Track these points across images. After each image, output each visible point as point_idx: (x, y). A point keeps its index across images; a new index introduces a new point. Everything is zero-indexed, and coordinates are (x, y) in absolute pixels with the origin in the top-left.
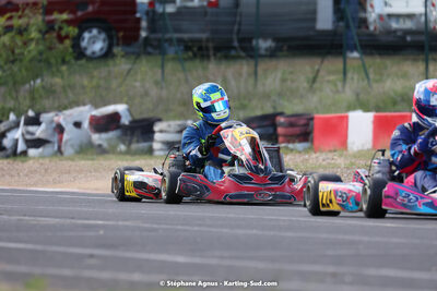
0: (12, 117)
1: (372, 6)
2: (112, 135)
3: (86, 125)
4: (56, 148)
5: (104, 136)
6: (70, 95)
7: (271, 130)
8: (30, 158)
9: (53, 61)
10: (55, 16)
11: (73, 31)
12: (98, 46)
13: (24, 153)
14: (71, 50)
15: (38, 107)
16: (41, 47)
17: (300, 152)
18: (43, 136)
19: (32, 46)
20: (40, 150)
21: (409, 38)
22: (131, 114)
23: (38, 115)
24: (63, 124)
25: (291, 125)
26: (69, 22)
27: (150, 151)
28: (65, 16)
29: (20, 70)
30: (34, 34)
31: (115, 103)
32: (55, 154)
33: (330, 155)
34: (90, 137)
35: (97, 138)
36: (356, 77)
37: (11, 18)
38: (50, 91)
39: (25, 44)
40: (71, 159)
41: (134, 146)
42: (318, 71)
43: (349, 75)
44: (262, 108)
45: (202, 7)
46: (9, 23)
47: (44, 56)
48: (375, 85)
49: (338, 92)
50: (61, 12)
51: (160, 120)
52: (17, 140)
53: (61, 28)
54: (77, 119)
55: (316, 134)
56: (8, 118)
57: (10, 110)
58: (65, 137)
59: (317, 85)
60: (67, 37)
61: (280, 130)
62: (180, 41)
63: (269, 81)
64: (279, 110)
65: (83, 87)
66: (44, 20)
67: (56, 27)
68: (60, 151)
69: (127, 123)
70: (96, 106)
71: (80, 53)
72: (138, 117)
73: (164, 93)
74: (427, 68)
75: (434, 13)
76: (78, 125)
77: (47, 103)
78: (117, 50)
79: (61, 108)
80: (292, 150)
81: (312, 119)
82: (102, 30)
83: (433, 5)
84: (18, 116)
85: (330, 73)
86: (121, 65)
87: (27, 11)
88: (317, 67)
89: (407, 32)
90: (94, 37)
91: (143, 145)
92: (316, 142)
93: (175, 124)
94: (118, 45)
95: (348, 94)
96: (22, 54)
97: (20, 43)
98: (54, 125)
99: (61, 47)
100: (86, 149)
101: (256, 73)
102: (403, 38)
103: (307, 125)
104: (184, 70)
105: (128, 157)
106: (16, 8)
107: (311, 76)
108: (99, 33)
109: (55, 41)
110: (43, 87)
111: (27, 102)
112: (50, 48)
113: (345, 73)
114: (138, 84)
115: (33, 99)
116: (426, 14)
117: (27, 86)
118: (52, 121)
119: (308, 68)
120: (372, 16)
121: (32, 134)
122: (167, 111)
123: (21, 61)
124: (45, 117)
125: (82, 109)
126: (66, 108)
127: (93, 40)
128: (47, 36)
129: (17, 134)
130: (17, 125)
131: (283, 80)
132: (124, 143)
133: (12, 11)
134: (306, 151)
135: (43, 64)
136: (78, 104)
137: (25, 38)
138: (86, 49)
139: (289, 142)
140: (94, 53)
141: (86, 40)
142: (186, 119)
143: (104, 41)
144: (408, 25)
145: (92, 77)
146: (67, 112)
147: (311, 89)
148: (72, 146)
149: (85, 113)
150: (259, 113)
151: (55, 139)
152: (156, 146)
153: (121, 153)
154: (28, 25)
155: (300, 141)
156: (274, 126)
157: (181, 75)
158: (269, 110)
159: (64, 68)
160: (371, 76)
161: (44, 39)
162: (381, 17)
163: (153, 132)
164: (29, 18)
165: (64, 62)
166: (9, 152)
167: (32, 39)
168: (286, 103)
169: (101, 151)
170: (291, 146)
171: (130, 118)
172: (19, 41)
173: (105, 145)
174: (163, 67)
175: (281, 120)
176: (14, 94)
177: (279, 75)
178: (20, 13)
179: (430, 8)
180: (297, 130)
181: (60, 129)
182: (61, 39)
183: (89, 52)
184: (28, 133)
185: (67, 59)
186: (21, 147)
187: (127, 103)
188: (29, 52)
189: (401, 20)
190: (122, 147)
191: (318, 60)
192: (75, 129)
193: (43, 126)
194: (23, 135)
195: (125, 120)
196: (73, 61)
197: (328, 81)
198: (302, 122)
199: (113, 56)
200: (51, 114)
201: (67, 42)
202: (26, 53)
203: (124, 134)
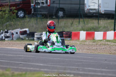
0: (2, 31)
1: (86, 7)
2: (25, 36)
3: (19, 33)
4: (12, 38)
5: (23, 36)
6: (15, 26)
7: (62, 35)
8: (6, 41)
9: (11, 18)
10: (12, 8)
11: (16, 11)
12: (22, 15)
13: (4, 39)
14: (15, 16)
15: (8, 29)
16: (9, 15)
17: (68, 40)
18: (9, 36)
19: (7, 15)
20: (8, 39)
21: (94, 14)
22: (29, 31)
23: (8, 31)
24: (13, 33)
25: (67, 34)
26: (15, 9)
27: (34, 40)
28: (14, 8)
29: (4, 20)
30: (7, 12)
31: (26, 28)
32: (11, 40)
33: (76, 41)
35: (21, 36)
36: (82, 23)
37: (2, 8)
38: (10, 25)
39: (5, 14)
40: (15, 41)
41: (30, 38)
42: (73, 22)
43: (80, 23)
44: (60, 30)
45: (46, 6)
47: (9, 17)
48: (86, 25)
49: (77, 26)
50: (13, 7)
51: (36, 32)
52: (3, 37)
53: (13, 11)
54: (17, 32)
55: (72, 36)
57: (1, 29)
58: (14, 36)
59: (73, 25)
60: (15, 13)
61: (64, 35)
62: (41, 14)
63: (62, 24)
64: (64, 31)
65: (18, 24)
66: (9, 9)
67: (12, 10)
68: (12, 39)
69: (28, 33)
70: (21, 29)
71: (18, 17)
72: (31, 31)
73: (37, 26)
74: (98, 21)
75: (100, 9)
76: (17, 33)
77: (10, 28)
78: (26, 16)
79: (13, 29)
80: (67, 40)
81: (71, 33)
82: (23, 11)
83: (100, 7)
84: (3, 31)
85: (76, 22)
86: (27, 19)
87: (5, 7)
88: (73, 21)
89: (94, 13)
90: (21, 13)
91: (32, 38)
92: (72, 38)
93: (39, 33)
94: (27, 15)
95: (80, 27)
96: (4, 16)
97: (4, 14)
98: (11, 33)
99: (13, 15)
100: (19, 39)
101: (58, 22)
102: (93, 14)
103: (70, 34)
104: (42, 21)
105: (29, 41)
106: (3, 6)
107: (71, 23)
109: (12, 13)
110: (9, 24)
111: (5, 28)
112: (11, 15)
113: (79, 22)
114: (31, 24)
115: (7, 27)
116: (98, 9)
117: (5, 24)
118: (11, 32)
119: (71, 21)
120: (86, 9)
121: (6, 35)
122: (38, 30)
123: (4, 18)
124: (9, 31)
125: (18, 29)
126: (14, 29)
127: (21, 14)
128: (10, 12)
129: (3, 35)
130: (3, 33)
131: (65, 24)
132: (27, 38)
133: (2, 6)
134: (70, 40)
135: (9, 19)
137: (5, 13)
138: (19, 15)
139: (66, 38)
140: (21, 16)
141: (19, 14)
143: (23, 14)
144: (94, 11)
145: (20, 22)
146: (15, 30)
147: (71, 26)
148: (15, 38)
149: (19, 30)
150: (59, 31)
151: (12, 36)
152: (35, 38)
153: (27, 40)
154: (6, 10)
155: (69, 38)
156: (63, 34)
157: (41, 22)
158: (61, 30)
159: (14, 20)
160: (85, 23)
161: (9, 13)
162: (88, 9)
163: (34, 35)
164: (6, 8)
165: (14, 19)
166: (1, 39)
167: (7, 13)
168: (65, 29)
169: (22, 39)
170: (66, 39)
171: (29, 32)
172: (4, 13)
173: (23, 38)
174: (37, 20)
175: (64, 33)
176: (2, 26)
177: (64, 22)
178: (4, 7)
179: (99, 7)
180: (68, 35)
181: (13, 34)
182: (13, 13)
183: (20, 16)
184: (5, 35)
185: (15, 18)
186: (4, 38)
187: (28, 28)
189: (93, 10)
190: (27, 39)
191: (73, 19)
192: (16, 34)
193: (9, 33)
194: (4, 35)
195: (28, 32)
196: (16, 18)
197: (75, 24)
198: (69, 33)
199: (26, 17)
200: (11, 31)
201: (15, 14)
202: (5, 16)
203: (28, 35)
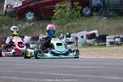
0: (62, 35)
2: (93, 40)
3: (85, 37)
4: (76, 44)
5: (91, 40)
6: (80, 28)
9: (74, 17)
11: (80, 8)
15: (70, 32)
16: (70, 13)
18: (71, 41)
19: (68, 13)
20: (71, 45)
22: (99, 33)
23: (70, 34)
24: (78, 37)
26: (79, 5)
27: (105, 45)
28: (77, 3)
29: (64, 20)
30: (68, 9)
31: (95, 30)
32: (75, 46)
34: (86, 41)
35: (88, 41)
37: (61, 4)
38: (73, 27)
40: (80, 48)
41: (100, 44)
46: (60, 6)
47: (71, 16)
50: (76, 2)
51: (108, 35)
53: (76, 7)
54: (82, 35)
56: (60, 35)
57: (61, 33)
58: (79, 41)
60: (78, 9)
65: (84, 25)
68: (77, 45)
70: (88, 31)
71: (82, 15)
72: (101, 34)
73: (109, 27)
76: (82, 37)
77: (72, 30)
84: (64, 35)
86: (95, 18)
87: (66, 2)
91: (103, 43)
93: (113, 36)
94: (94, 12)
97: (64, 12)
98: (75, 37)
99: (76, 13)
100: (85, 45)
105: (98, 47)
108: (88, 8)
109: (75, 11)
110: (71, 26)
111: (66, 30)
112: (73, 13)
114: (101, 24)
115: (68, 29)
117: (66, 25)
118: (74, 36)
121: (68, 40)
122: (110, 32)
123: (64, 17)
124: (72, 35)
125: (83, 32)
126: (78, 32)
128: (72, 9)
129: (63, 40)
130: (63, 38)
133: (61, 2)
135: (71, 18)
136: (82, 30)
137: (65, 10)
138: (84, 13)
140: (87, 15)
142: (116, 35)
145: (86, 22)
146: (79, 33)
148: (81, 44)
149: (85, 33)
151: (75, 42)
152: (107, 43)
153: (96, 46)
154: (66, 6)
157: (114, 21)
159: (78, 19)
163: (106, 39)
164: (67, 4)
165: (78, 17)
167: (68, 11)
169: (90, 45)
171: (99, 35)
172: (63, 11)
173: (91, 43)
176: (62, 28)
178: (63, 2)
181: (77, 39)
182: (77, 10)
184: (67, 40)
187: (97, 30)
188: (67, 14)
190: (96, 44)
193: (71, 38)
194: (65, 40)
195: (97, 35)
196: (80, 17)
199: (93, 15)
200: (74, 34)
201: (79, 11)
202: (66, 15)
203: (97, 40)
